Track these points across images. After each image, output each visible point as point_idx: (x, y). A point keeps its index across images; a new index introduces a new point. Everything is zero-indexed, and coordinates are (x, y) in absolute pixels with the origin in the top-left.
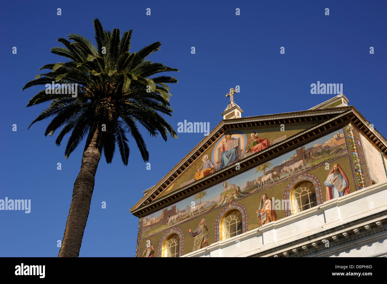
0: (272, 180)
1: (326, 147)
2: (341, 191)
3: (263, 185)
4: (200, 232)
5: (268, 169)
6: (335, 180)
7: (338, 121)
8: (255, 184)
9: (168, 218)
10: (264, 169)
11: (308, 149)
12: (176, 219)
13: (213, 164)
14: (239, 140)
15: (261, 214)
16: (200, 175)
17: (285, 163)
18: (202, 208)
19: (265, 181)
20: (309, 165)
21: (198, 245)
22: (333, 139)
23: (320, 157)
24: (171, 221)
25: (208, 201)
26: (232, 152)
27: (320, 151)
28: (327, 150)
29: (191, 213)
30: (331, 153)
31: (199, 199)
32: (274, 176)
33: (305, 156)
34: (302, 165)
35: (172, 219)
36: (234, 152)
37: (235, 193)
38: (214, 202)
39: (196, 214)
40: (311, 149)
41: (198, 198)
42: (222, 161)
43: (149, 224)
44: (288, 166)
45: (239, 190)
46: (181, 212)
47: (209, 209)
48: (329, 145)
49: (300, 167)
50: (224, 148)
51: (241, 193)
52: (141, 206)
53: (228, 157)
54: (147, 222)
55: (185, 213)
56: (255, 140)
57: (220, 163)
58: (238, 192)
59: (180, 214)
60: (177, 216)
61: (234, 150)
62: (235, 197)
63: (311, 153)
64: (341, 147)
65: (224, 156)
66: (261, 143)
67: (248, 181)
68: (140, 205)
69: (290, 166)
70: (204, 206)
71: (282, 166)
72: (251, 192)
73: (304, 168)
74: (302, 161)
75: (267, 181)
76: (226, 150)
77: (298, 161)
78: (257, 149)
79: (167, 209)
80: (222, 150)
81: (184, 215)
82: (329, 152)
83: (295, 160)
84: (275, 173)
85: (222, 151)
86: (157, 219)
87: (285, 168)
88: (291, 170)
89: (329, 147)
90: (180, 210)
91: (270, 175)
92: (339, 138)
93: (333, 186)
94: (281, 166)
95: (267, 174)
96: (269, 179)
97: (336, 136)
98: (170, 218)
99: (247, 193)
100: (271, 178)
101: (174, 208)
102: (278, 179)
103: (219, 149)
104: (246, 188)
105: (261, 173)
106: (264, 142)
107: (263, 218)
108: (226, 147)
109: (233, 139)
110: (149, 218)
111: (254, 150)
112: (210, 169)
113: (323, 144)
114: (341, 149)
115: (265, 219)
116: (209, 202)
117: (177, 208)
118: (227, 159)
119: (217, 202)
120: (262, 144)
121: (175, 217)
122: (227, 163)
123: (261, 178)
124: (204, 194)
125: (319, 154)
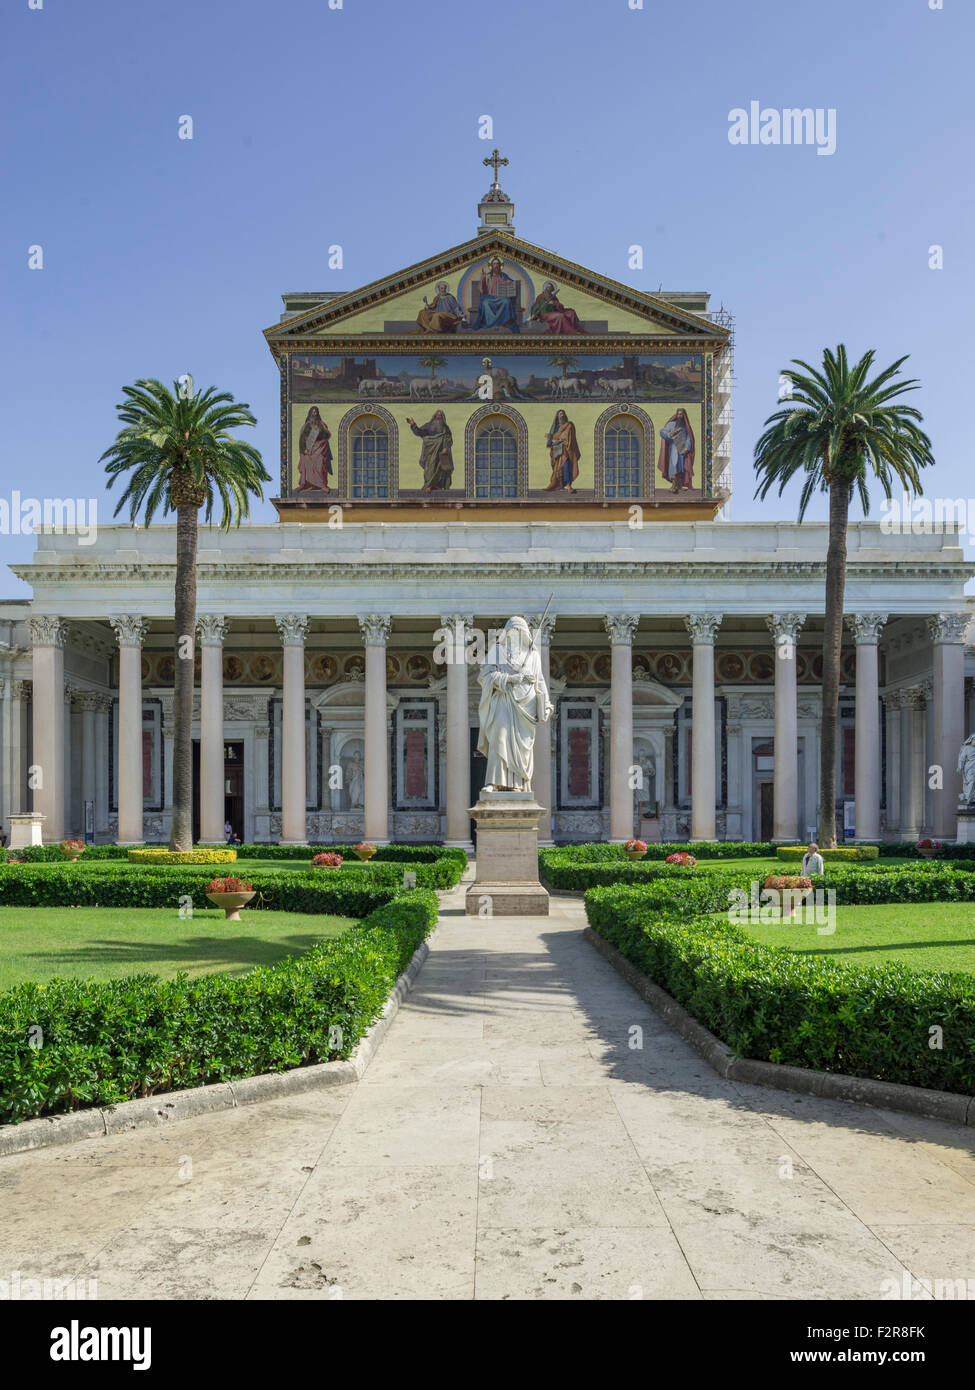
0: (577, 391)
1: (671, 374)
2: (683, 452)
3: (560, 393)
4: (435, 432)
5: (570, 370)
6: (675, 434)
7: (702, 343)
8: (546, 385)
9: (358, 379)
10: (565, 365)
11: (643, 365)
12: (378, 388)
13: (460, 309)
14: (518, 284)
15: (554, 441)
16: (430, 319)
17: (603, 372)
18: (436, 387)
19: (563, 389)
20: (640, 393)
21: (431, 454)
22: (683, 366)
23: (660, 387)
24: (366, 388)
25: (450, 379)
26: (503, 306)
27: (662, 377)
28: (672, 380)
29: (413, 389)
30: (677, 388)
31: (431, 368)
32: (580, 386)
33: (638, 374)
34: (631, 388)
35: (369, 385)
36: (508, 307)
37: (505, 384)
38: (462, 386)
39: (425, 396)
40: (649, 367)
41: (429, 365)
42: (481, 312)
43: (310, 375)
44: (608, 379)
45: (515, 384)
46: (390, 378)
47: (453, 395)
48: (677, 374)
49: (627, 390)
50: (485, 286)
51: (518, 390)
52: (292, 332)
53: (494, 309)
54: (302, 369)
55: (398, 384)
56: (551, 302)
57: (477, 315)
58: (513, 386)
59: (385, 380)
60: (380, 382)
61: (506, 301)
62: (508, 395)
63: (647, 374)
64: (694, 386)
65: (486, 304)
66: (562, 315)
67: (533, 376)
68: (290, 328)
69: (610, 381)
70: (443, 385)
71: (597, 375)
72: (537, 397)
73: (632, 393)
74: (630, 381)
75: (569, 389)
76: (490, 293)
77: (625, 378)
78: (554, 321)
79: (352, 361)
80: (480, 287)
81: (396, 388)
82: (674, 385)
83: (619, 374)
84: (583, 381)
85: (481, 291)
86: (330, 372)
87: (601, 380)
88: (612, 389)
89: (675, 377)
90: (387, 375)
91: (572, 382)
92: (692, 370)
93: (672, 441)
94: (596, 373)
95: (569, 377)
96: (572, 388)
97: (688, 364)
98: (365, 381)
99: (529, 396)
100: (575, 387)
101: (371, 365)
102: (587, 394)
103: (475, 284)
104: (529, 386)
105: (559, 372)
106: (569, 315)
107: (556, 449)
108: (490, 284)
109: (506, 277)
110: (307, 362)
111: (549, 322)
112: (454, 318)
113: (668, 368)
114: (693, 389)
115: (560, 452)
116: (452, 383)
117: (377, 366)
118: (492, 314)
119: (468, 389)
120: (565, 317)
121: (377, 383)
122: (491, 323)
123: (558, 379)
124: (442, 363)
125: (659, 382)
